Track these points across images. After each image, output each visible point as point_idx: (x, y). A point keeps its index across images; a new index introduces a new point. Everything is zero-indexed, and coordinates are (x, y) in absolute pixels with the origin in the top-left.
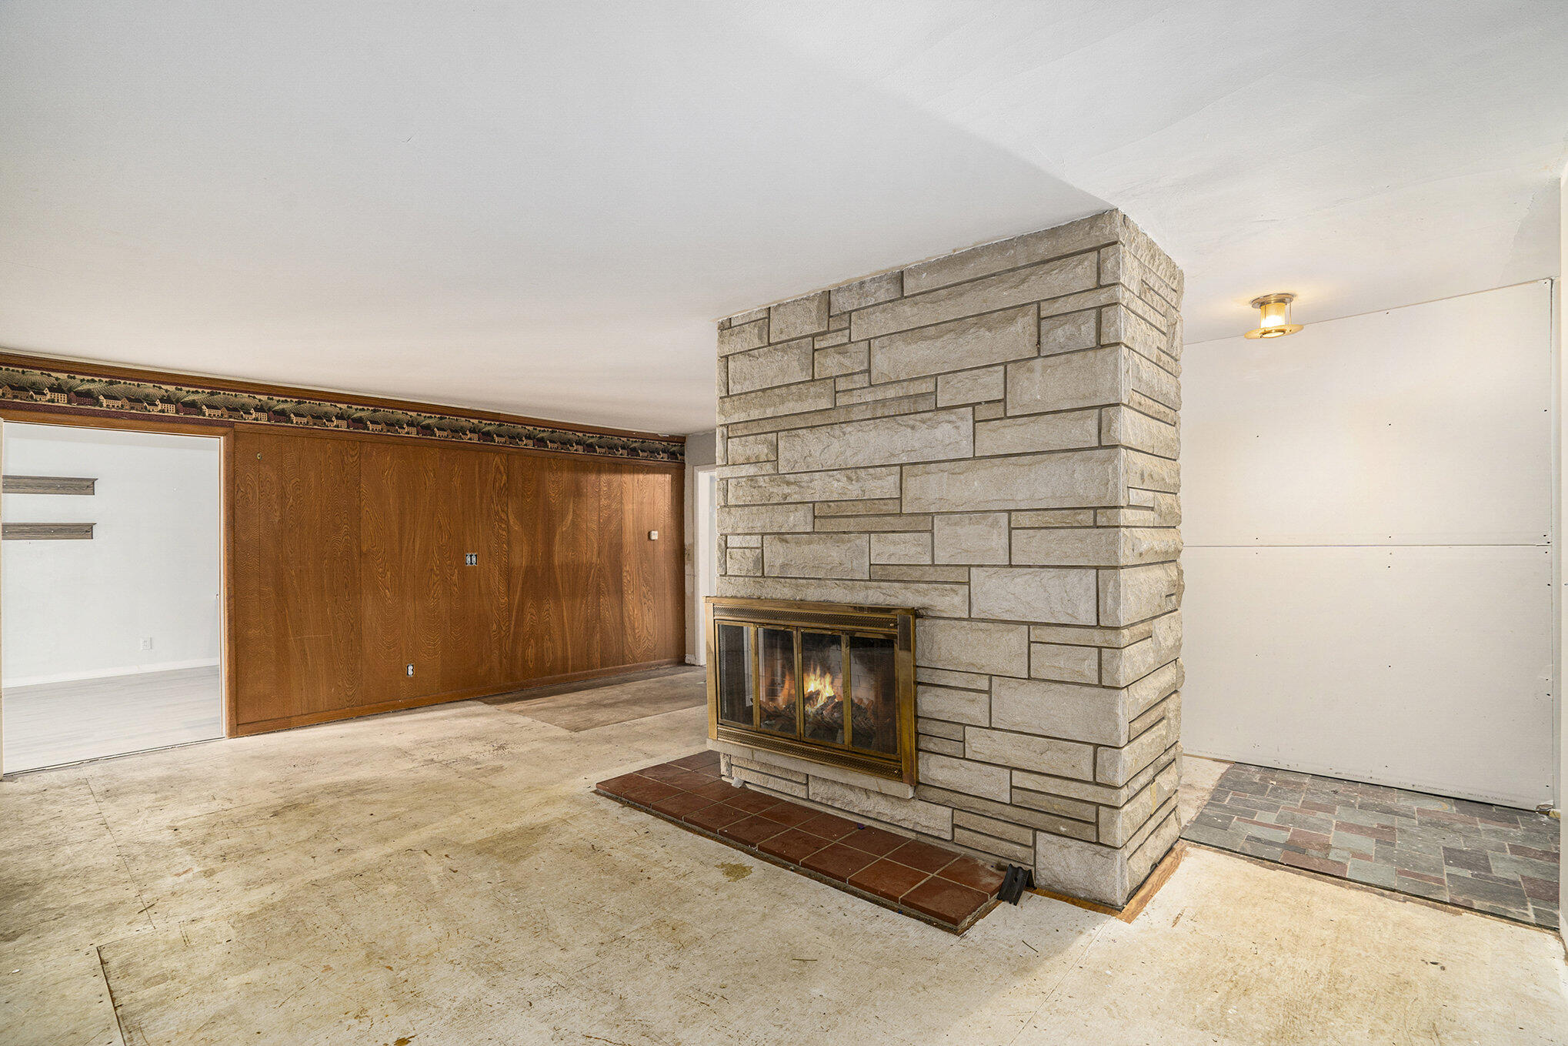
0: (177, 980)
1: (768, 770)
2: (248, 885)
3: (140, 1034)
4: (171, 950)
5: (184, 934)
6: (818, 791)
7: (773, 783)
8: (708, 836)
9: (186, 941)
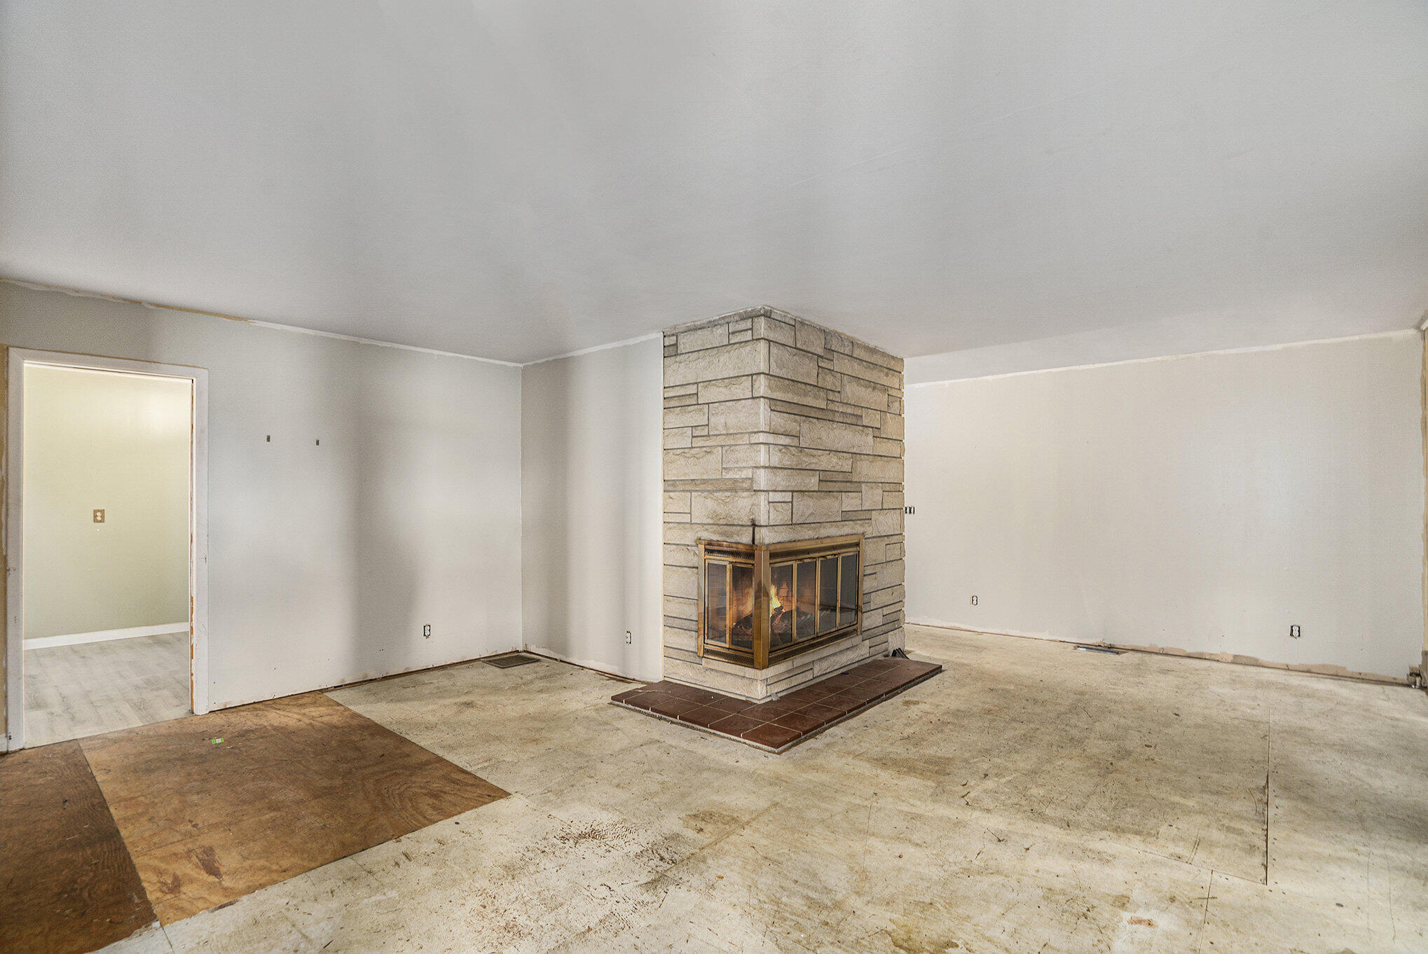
0: (1221, 823)
1: (791, 674)
2: (1108, 861)
3: (1258, 809)
4: (1212, 844)
5: (1195, 849)
6: (818, 670)
7: (800, 679)
8: (865, 710)
9: (1197, 844)
